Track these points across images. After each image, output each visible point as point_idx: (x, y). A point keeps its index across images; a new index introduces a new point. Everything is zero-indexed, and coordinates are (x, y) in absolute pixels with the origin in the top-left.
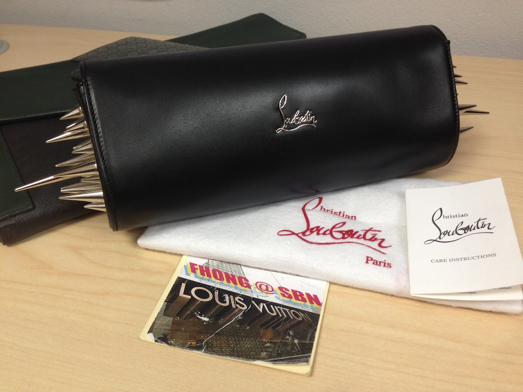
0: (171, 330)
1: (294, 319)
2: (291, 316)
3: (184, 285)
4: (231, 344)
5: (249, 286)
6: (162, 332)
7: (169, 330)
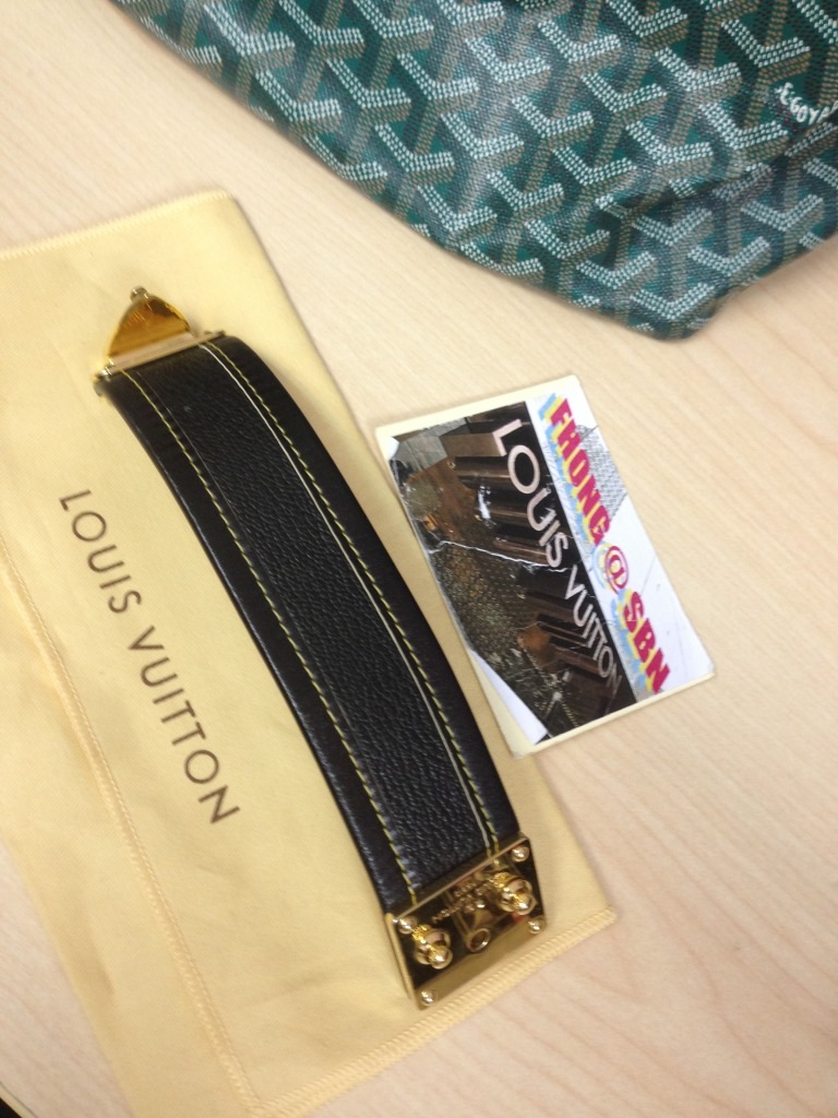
0: (426, 471)
1: (596, 663)
2: (596, 655)
3: (516, 425)
4: (474, 590)
5: (598, 538)
6: (413, 460)
7: (422, 467)
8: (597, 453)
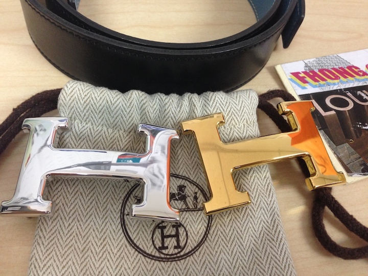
0: (361, 156)
3: (314, 102)
5: (365, 73)
6: (357, 162)
8: (318, 64)
